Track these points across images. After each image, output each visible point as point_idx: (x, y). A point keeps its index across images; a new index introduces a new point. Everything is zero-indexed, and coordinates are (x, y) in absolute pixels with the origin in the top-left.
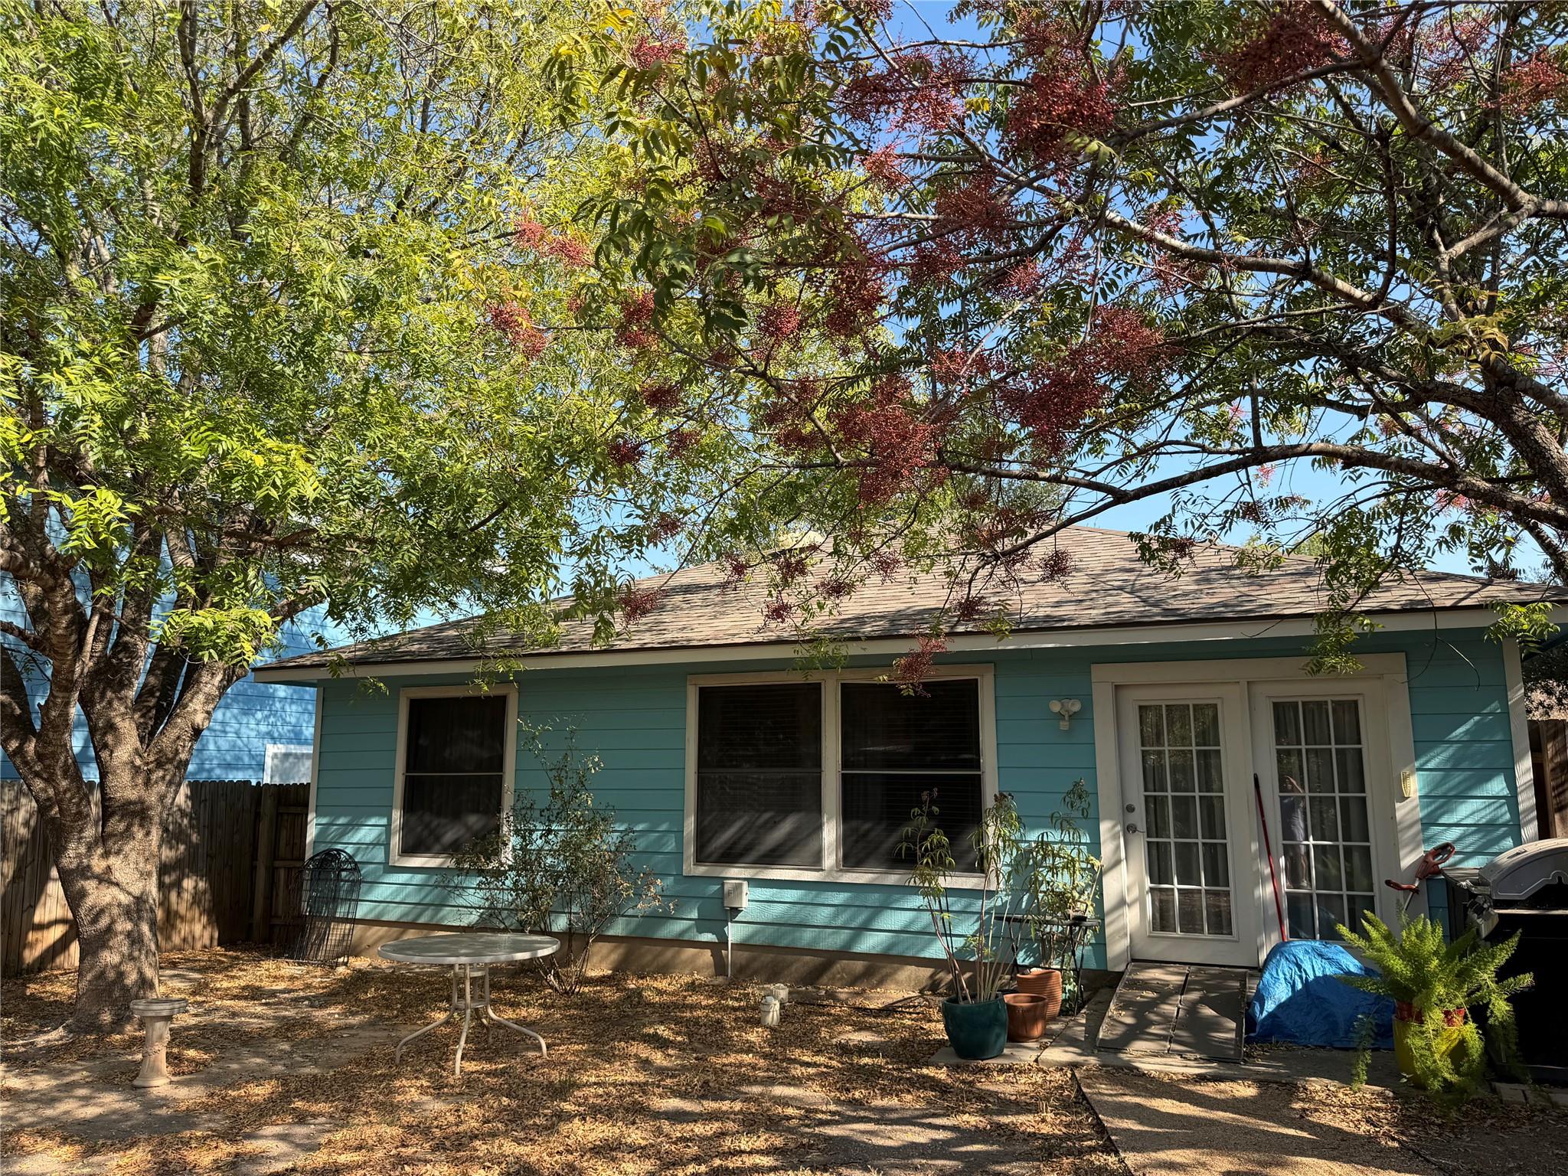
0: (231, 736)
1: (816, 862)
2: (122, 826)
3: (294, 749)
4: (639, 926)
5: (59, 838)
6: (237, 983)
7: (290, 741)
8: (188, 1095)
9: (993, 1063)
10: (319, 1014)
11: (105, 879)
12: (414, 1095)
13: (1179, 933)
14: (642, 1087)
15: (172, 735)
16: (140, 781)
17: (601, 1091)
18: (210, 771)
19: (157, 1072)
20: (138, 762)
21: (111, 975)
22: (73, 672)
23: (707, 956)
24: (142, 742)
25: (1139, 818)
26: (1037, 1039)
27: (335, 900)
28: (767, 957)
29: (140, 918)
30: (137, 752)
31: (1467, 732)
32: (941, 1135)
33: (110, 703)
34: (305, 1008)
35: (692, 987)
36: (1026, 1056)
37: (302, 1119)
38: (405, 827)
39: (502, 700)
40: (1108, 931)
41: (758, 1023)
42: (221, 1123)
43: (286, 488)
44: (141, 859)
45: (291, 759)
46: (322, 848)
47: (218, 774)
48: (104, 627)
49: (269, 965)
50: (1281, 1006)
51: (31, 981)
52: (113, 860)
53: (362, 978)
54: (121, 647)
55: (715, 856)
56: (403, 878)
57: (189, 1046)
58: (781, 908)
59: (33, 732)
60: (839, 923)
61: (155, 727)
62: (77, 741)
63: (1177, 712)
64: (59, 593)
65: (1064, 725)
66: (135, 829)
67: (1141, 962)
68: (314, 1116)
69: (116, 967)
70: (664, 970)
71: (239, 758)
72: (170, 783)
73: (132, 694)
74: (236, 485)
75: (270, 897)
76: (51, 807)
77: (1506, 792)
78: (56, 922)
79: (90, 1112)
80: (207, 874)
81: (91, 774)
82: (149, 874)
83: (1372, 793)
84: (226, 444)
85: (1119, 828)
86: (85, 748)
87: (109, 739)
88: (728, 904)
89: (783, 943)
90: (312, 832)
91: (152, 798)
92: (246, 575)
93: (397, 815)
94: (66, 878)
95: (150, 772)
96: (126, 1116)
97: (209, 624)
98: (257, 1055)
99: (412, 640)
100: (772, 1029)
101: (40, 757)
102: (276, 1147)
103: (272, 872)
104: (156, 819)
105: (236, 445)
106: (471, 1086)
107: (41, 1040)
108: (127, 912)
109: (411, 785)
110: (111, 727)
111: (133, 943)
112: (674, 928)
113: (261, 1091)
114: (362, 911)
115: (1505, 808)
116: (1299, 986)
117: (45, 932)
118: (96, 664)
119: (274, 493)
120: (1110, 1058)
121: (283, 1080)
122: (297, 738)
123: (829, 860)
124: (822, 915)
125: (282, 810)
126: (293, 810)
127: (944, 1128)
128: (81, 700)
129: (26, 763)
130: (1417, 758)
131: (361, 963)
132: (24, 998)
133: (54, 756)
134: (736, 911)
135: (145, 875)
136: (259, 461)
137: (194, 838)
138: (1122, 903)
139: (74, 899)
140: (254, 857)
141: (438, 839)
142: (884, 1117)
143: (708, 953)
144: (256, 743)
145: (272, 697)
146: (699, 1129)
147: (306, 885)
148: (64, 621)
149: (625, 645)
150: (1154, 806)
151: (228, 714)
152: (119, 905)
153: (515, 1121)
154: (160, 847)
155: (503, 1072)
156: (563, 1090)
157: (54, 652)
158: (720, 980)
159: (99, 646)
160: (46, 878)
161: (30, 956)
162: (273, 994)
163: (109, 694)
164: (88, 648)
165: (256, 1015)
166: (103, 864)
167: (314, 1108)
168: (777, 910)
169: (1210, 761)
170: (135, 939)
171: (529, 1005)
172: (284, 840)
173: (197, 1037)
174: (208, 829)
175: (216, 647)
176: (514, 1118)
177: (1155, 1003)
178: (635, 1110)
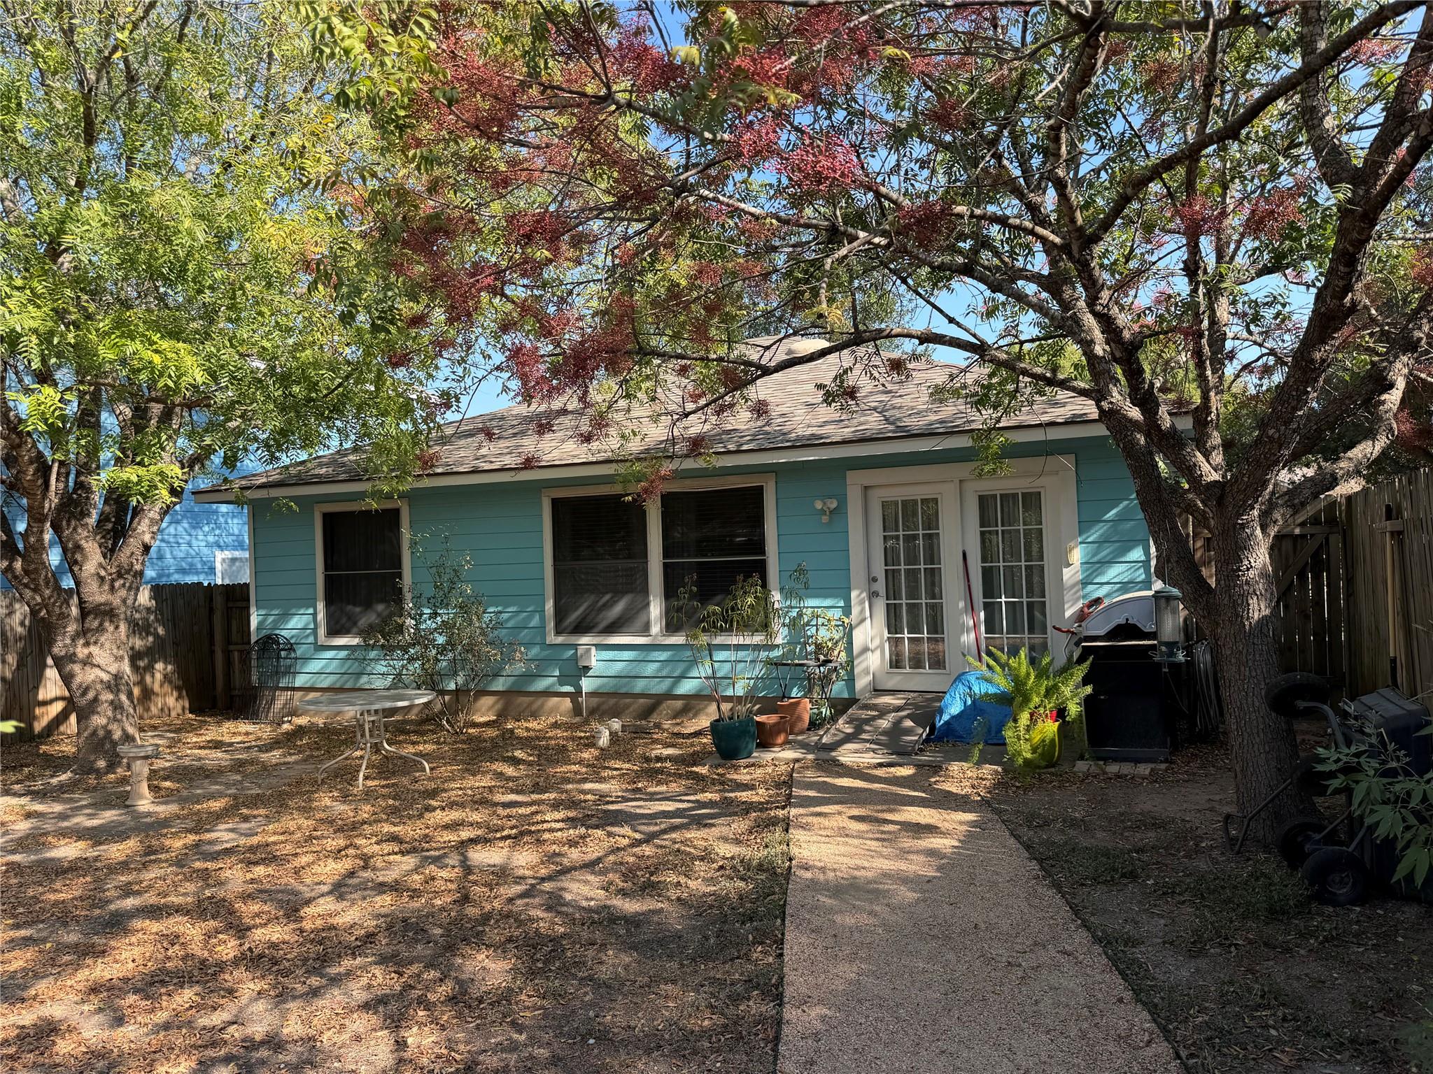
0: (184, 547)
1: (645, 629)
2: (96, 624)
3: (237, 554)
4: (514, 683)
5: (49, 634)
6: (204, 738)
7: (235, 548)
8: (163, 810)
9: (743, 762)
10: (264, 757)
11: (87, 662)
12: (327, 802)
13: (908, 670)
14: (490, 789)
15: (129, 550)
16: (106, 587)
17: (460, 793)
18: (169, 575)
19: (141, 797)
20: (103, 573)
21: (101, 733)
22: (43, 507)
23: (567, 703)
24: (105, 557)
25: (880, 586)
26: (781, 745)
27: (278, 673)
28: (612, 701)
29: (118, 690)
30: (100, 565)
31: (1117, 515)
32: (685, 805)
33: (75, 529)
34: (255, 754)
35: (555, 725)
36: (768, 756)
37: (246, 819)
38: (328, 615)
39: (396, 512)
40: (856, 671)
41: (593, 745)
42: (190, 824)
43: (179, 377)
44: (114, 647)
45: (237, 564)
46: (264, 633)
47: (176, 578)
48: (63, 470)
49: (229, 726)
50: (953, 717)
51: (42, 744)
52: (93, 649)
53: (300, 731)
54: (80, 485)
55: (569, 630)
56: (330, 654)
57: (165, 779)
58: (620, 666)
59: (18, 552)
60: (664, 673)
61: (115, 544)
62: (54, 557)
63: (909, 507)
64: (24, 448)
65: (825, 519)
66: (107, 624)
67: (878, 691)
68: (255, 817)
69: (104, 727)
70: (535, 715)
71: (191, 565)
72: (130, 589)
73: (92, 520)
74: (143, 376)
75: (228, 672)
76: (40, 610)
77: (1143, 558)
78: (57, 699)
79: (95, 822)
80: (174, 659)
81: (68, 583)
82: (122, 658)
83: (1048, 562)
84: (131, 347)
85: (864, 595)
86: (61, 563)
87: (78, 557)
88: (582, 663)
89: (623, 690)
90: (254, 621)
91: (116, 601)
92: (160, 439)
93: (321, 606)
94: (59, 663)
95: (113, 581)
96: (122, 824)
97: (135, 479)
98: (217, 783)
99: (321, 465)
100: (602, 749)
101: (26, 572)
102: (226, 836)
103: (228, 655)
104: (122, 616)
105: (139, 346)
106: (368, 795)
107: (54, 781)
108: (108, 687)
109: (330, 582)
110: (78, 547)
111: (115, 709)
112: (541, 684)
113: (216, 805)
114: (300, 681)
115: (1142, 570)
116: (969, 702)
117: (49, 707)
118: (61, 499)
119: (171, 384)
120: (824, 755)
121: (235, 797)
122: (240, 546)
123: (655, 629)
124: (650, 669)
125: (230, 605)
126: (239, 604)
127: (688, 801)
128: (52, 526)
129: (16, 577)
130: (1080, 535)
131: (302, 721)
132: (39, 755)
133: (36, 571)
134: (587, 668)
135: (119, 659)
136: (157, 359)
137: (161, 630)
138: (865, 650)
139: (67, 679)
140: (212, 643)
141: (355, 624)
142: (652, 797)
143: (568, 700)
144: (205, 551)
145: (216, 512)
146: (522, 811)
147: (254, 663)
148: (31, 470)
149: (487, 467)
150: (891, 576)
151: (180, 528)
152: (102, 681)
153: (394, 814)
154: (128, 637)
155: (393, 785)
156: (433, 794)
157: (26, 493)
158: (577, 719)
159: (61, 486)
160: (44, 666)
161: (38, 726)
162: (231, 744)
163: (73, 523)
164: (53, 488)
165: (216, 758)
166: (86, 651)
167: (255, 812)
168: (617, 668)
169: (932, 541)
170: (116, 706)
171: (425, 742)
172: (234, 628)
173: (171, 774)
174: (171, 621)
175: (141, 494)
176: (394, 811)
177: (874, 718)
178: (481, 802)
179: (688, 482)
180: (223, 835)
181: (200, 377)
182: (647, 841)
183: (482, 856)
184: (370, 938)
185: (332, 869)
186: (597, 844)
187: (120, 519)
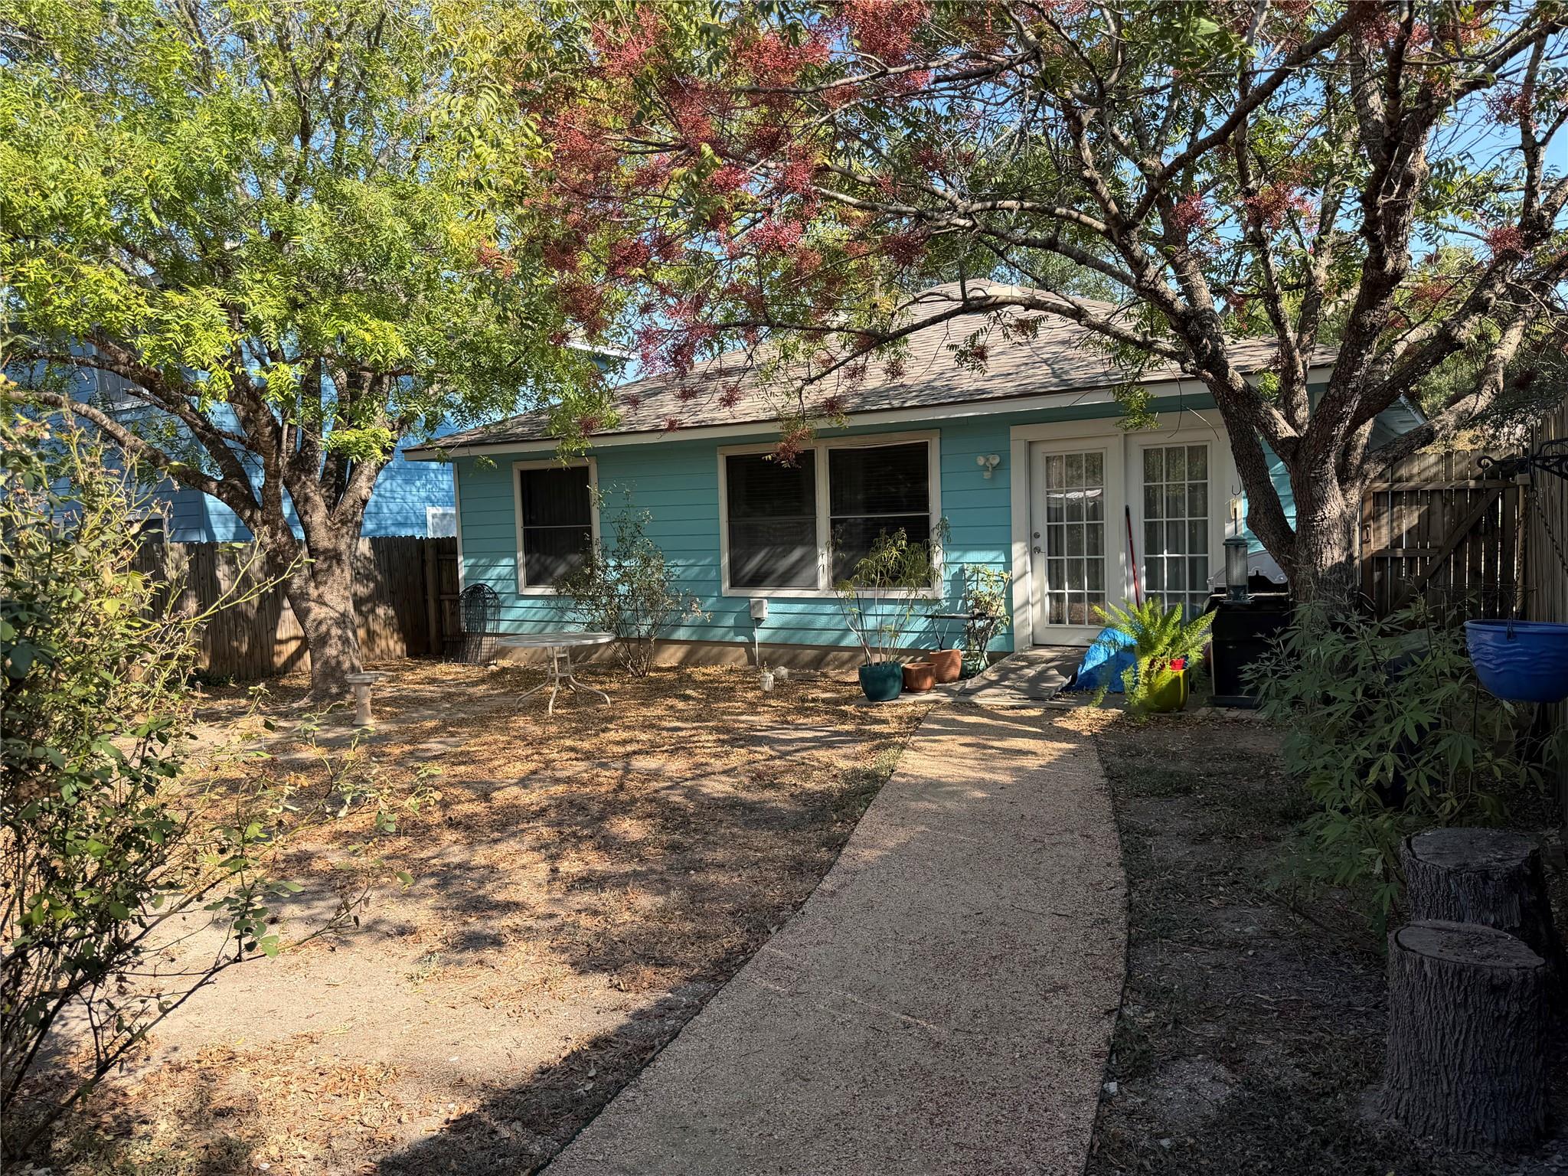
0: (399, 502)
1: (813, 585)
2: (325, 566)
3: (446, 510)
4: (695, 632)
6: (419, 676)
7: (444, 504)
8: (384, 728)
9: (887, 703)
11: (320, 601)
12: (521, 724)
13: (1068, 625)
15: (347, 502)
16: (332, 535)
17: (633, 719)
18: (386, 528)
19: (366, 718)
20: (329, 523)
21: (333, 662)
22: (277, 465)
23: (742, 652)
24: (329, 510)
25: (1042, 542)
26: (926, 690)
27: (484, 621)
28: (780, 651)
29: (345, 628)
30: (327, 516)
32: (823, 734)
33: (305, 483)
34: (463, 688)
35: (730, 671)
36: (911, 699)
38: (527, 564)
39: (585, 471)
40: (1016, 622)
41: (757, 688)
44: (340, 589)
45: (446, 519)
46: (472, 583)
47: (393, 531)
48: (292, 432)
49: (443, 667)
50: (1095, 667)
51: (282, 677)
52: (322, 588)
53: (504, 671)
54: (307, 445)
55: (743, 582)
56: (529, 603)
57: (386, 706)
58: (789, 617)
59: (258, 506)
60: (831, 626)
61: (337, 498)
62: (286, 509)
63: (1074, 462)
64: (261, 413)
65: (987, 475)
66: (334, 568)
67: (1034, 645)
68: (460, 733)
69: (335, 658)
71: (406, 518)
72: (353, 536)
73: (318, 476)
74: (358, 352)
75: (440, 620)
76: (277, 557)
78: (293, 638)
80: (393, 604)
81: (299, 534)
82: (347, 600)
83: (1211, 517)
84: (348, 327)
85: (1026, 550)
86: (291, 514)
87: (307, 508)
88: (754, 615)
89: (793, 641)
90: (462, 572)
91: (342, 547)
92: (372, 404)
93: (520, 555)
94: (294, 603)
95: (338, 529)
96: (352, 736)
97: (353, 440)
98: (429, 709)
100: (765, 691)
101: (265, 521)
102: (436, 746)
103: (439, 603)
104: (347, 562)
105: (354, 327)
107: (294, 705)
108: (337, 623)
109: (528, 534)
110: (307, 499)
111: (343, 643)
112: (718, 633)
113: (429, 725)
114: (503, 627)
116: (1113, 653)
117: (286, 645)
118: (291, 458)
121: (445, 719)
122: (448, 502)
123: (823, 581)
124: (822, 621)
125: (440, 557)
126: (448, 557)
127: (827, 731)
128: (285, 483)
129: (256, 526)
131: (506, 663)
133: (274, 521)
134: (759, 620)
135: (345, 601)
136: (368, 337)
137: (379, 578)
138: (1025, 603)
139: (302, 615)
140: (425, 592)
141: (550, 574)
142: (796, 727)
143: (743, 650)
144: (419, 506)
145: (427, 469)
146: (682, 733)
147: (463, 611)
148: (267, 430)
150: (1054, 533)
151: (394, 484)
152: (331, 618)
153: (576, 733)
154: (352, 582)
155: (578, 713)
157: (263, 452)
158: (750, 667)
159: (291, 445)
161: (279, 661)
162: (443, 681)
163: (303, 478)
164: (284, 447)
166: (317, 591)
167: (461, 730)
168: (787, 619)
170: (345, 641)
171: (611, 682)
172: (445, 580)
173: (392, 701)
174: (389, 571)
175: (359, 453)
176: (577, 731)
177: (1023, 667)
178: (648, 727)
179: (855, 439)
180: (434, 746)
181: (403, 352)
182: (780, 758)
183: (642, 763)
184: (542, 812)
185: (519, 769)
186: (738, 757)
187: (340, 476)
